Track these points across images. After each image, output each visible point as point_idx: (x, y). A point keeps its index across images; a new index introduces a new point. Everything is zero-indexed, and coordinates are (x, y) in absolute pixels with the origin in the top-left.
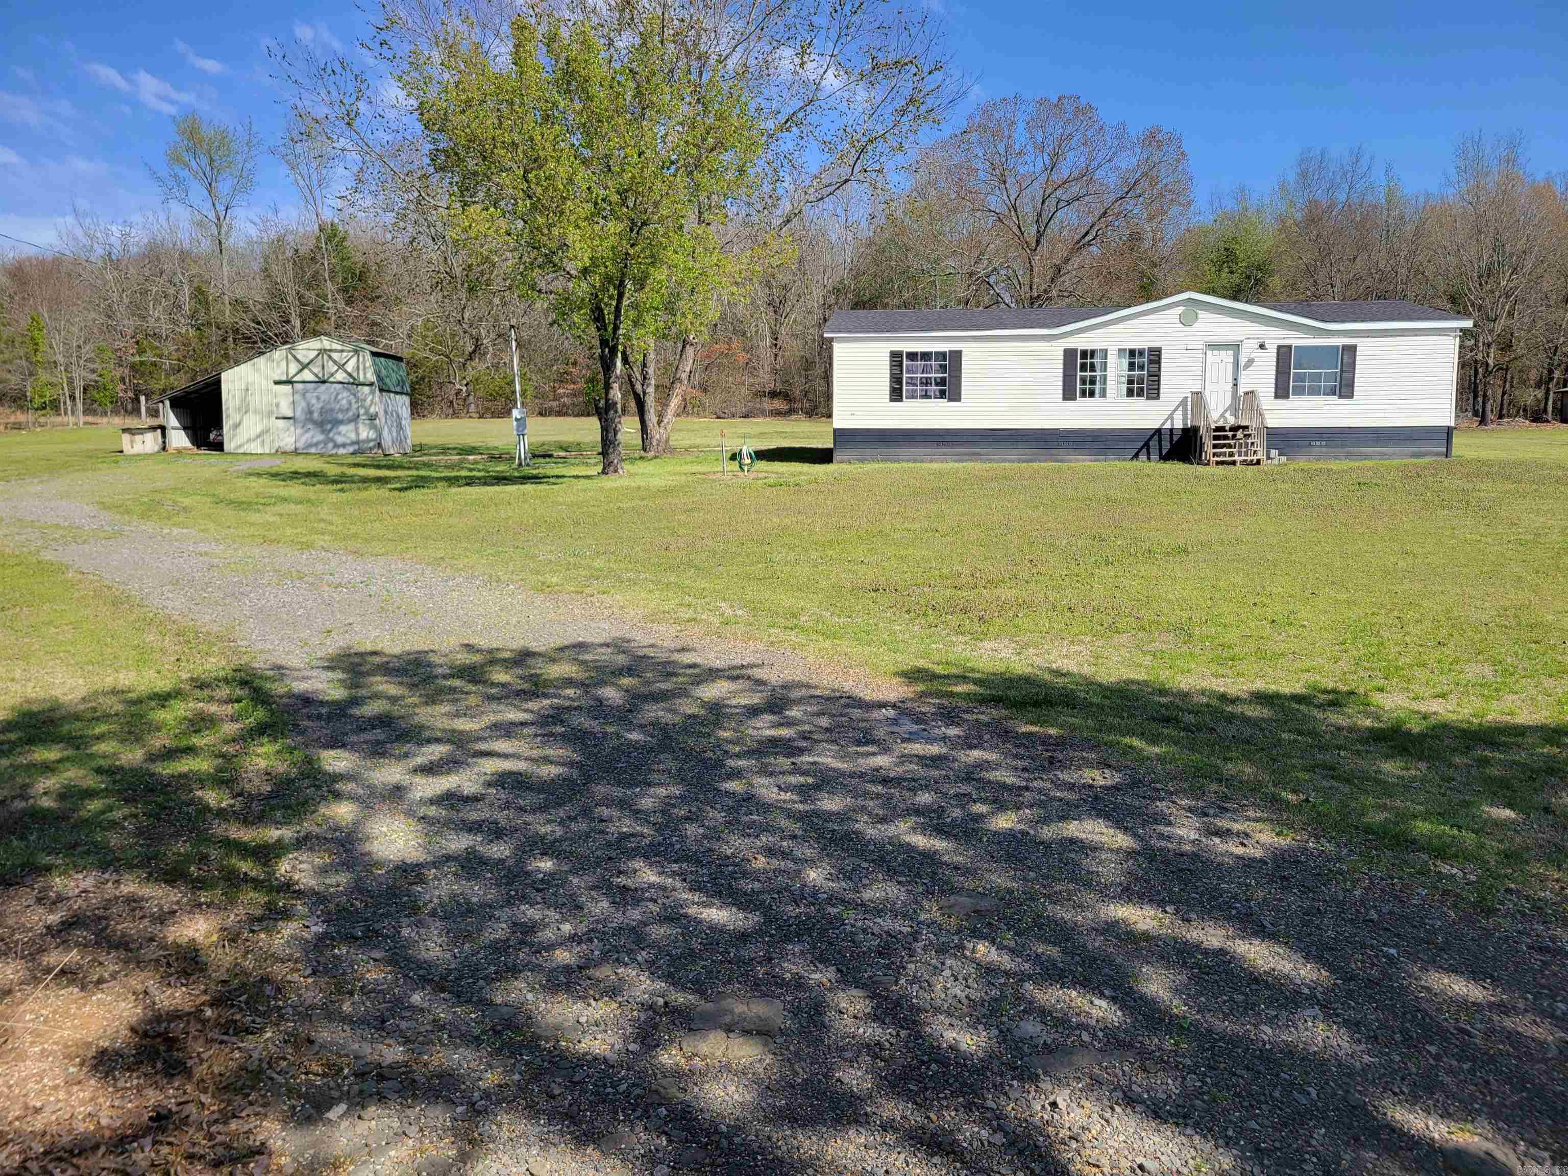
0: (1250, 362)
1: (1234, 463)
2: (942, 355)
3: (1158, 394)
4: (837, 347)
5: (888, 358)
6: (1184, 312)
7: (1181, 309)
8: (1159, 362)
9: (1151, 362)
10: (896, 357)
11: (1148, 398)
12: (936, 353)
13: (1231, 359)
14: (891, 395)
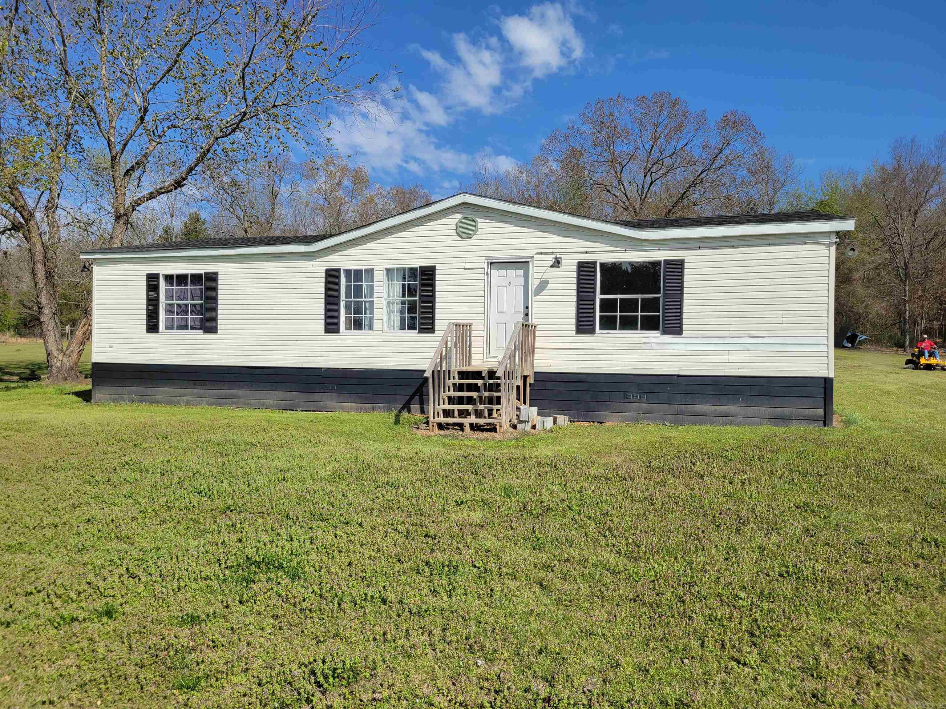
0: (543, 285)
1: (461, 426)
2: (196, 278)
3: (433, 326)
4: (97, 270)
5: (145, 283)
6: (461, 220)
7: (457, 217)
8: (432, 285)
9: (423, 285)
10: (153, 280)
11: (420, 332)
12: (193, 276)
13: (522, 281)
14: (148, 325)
